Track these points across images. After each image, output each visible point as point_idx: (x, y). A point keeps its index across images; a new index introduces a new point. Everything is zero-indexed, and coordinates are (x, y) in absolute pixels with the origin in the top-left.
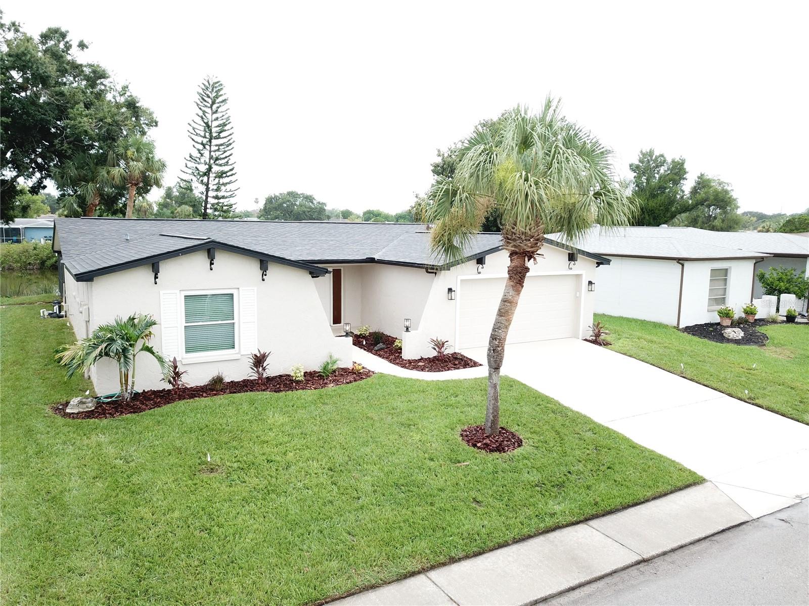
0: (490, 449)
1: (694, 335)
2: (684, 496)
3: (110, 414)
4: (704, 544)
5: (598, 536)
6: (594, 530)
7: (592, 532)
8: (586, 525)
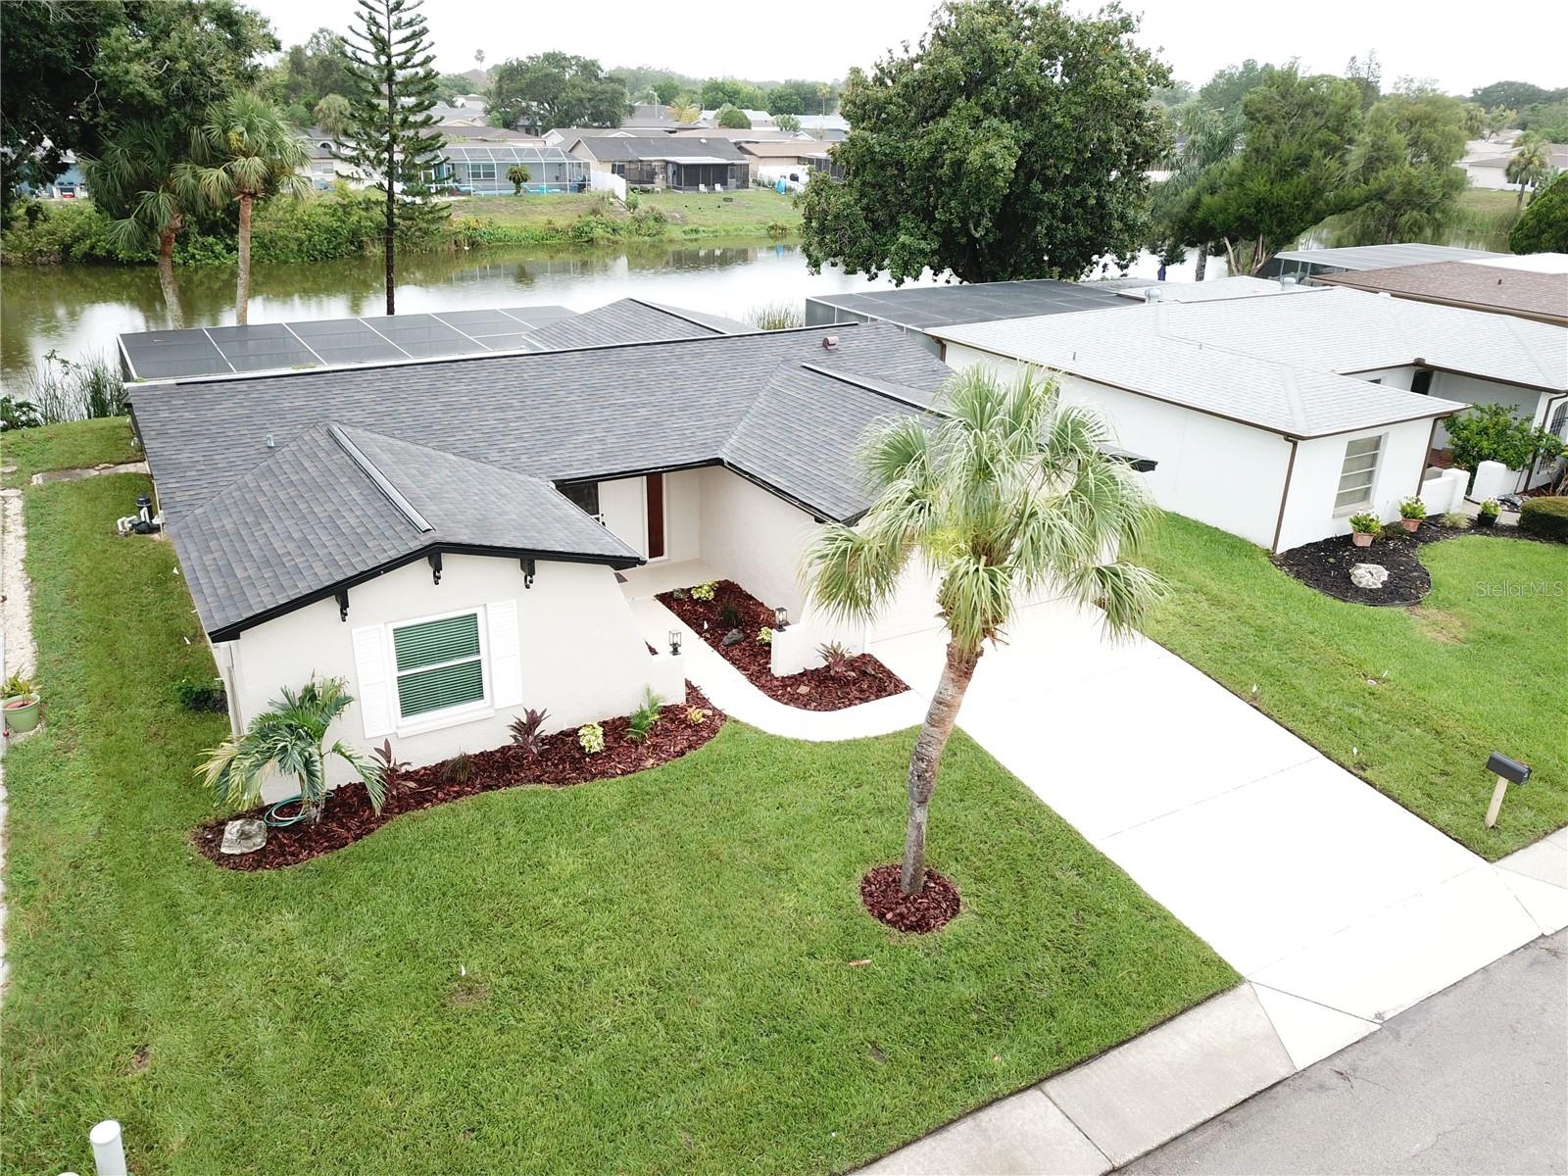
0: (905, 925)
1: (1298, 576)
2: (1201, 1021)
3: (292, 854)
4: (1210, 1131)
5: (1055, 1118)
6: (1050, 1104)
7: (1047, 1106)
8: (1039, 1093)
